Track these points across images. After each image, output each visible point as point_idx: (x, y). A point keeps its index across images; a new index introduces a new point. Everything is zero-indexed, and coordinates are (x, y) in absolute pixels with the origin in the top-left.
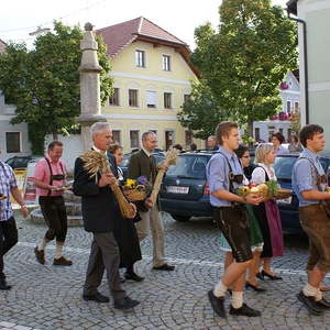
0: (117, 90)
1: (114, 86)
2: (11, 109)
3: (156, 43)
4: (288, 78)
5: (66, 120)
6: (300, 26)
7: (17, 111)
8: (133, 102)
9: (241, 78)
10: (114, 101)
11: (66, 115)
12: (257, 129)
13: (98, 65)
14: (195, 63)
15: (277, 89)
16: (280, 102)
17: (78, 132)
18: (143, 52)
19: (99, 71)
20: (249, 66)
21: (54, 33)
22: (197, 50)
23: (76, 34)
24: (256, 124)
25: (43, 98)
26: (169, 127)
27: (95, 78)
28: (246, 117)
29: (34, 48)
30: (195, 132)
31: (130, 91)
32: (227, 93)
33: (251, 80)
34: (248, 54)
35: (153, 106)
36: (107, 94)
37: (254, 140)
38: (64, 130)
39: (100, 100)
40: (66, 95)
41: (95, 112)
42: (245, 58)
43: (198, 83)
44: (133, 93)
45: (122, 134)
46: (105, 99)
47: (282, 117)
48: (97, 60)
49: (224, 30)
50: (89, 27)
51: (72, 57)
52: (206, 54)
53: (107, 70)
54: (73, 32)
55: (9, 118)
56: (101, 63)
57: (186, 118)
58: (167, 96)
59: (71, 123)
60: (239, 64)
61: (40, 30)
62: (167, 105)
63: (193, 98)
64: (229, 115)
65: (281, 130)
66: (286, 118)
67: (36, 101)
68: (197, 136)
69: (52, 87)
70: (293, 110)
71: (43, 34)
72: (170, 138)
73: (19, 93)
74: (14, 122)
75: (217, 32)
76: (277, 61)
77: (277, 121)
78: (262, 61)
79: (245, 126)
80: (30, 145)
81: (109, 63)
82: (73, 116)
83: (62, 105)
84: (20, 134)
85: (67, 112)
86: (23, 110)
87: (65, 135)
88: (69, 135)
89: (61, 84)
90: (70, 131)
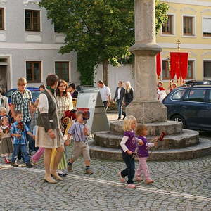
0: (170, 17)
1: (168, 13)
2: (61, 38)
5: (116, 49)
7: (66, 40)
8: (188, 30)
10: (167, 29)
11: (116, 44)
17: (130, 61)
25: (93, 26)
31: (185, 18)
36: (160, 21)
38: (115, 60)
39: (154, 28)
40: (117, 23)
41: (150, 39)
44: (188, 21)
46: (158, 27)
55: (58, 47)
59: (121, 53)
67: (85, 30)
69: (102, 14)
73: (69, 21)
74: (63, 51)
80: (79, 75)
82: (124, 45)
83: (112, 33)
84: (70, 63)
85: (118, 41)
86: (73, 38)
87: (115, 65)
88: (119, 65)
89: (112, 12)
90: (120, 61)
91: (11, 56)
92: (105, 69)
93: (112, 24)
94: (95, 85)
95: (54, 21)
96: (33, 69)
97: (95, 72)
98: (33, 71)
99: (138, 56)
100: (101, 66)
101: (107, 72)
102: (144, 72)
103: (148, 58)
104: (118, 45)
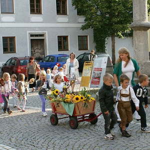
2: (82, 19)
5: (121, 26)
7: (86, 20)
11: (120, 22)
17: (130, 35)
25: (104, 10)
38: (120, 34)
40: (121, 8)
41: (144, 19)
55: (80, 25)
59: (124, 29)
67: (99, 13)
73: (87, 7)
74: (83, 28)
80: (95, 45)
82: (126, 23)
83: (118, 15)
84: (88, 37)
85: (122, 21)
86: (90, 19)
87: (120, 37)
88: (123, 37)
90: (125, 35)
91: (47, 32)
92: (113, 40)
93: (117, 9)
94: (106, 52)
95: (77, 7)
96: (62, 41)
97: (106, 42)
98: (62, 43)
99: (136, 30)
100: (110, 38)
101: (114, 43)
102: (140, 42)
103: (143, 32)
104: (122, 24)
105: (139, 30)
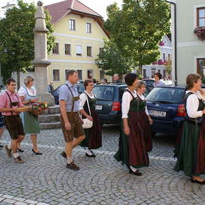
0: (57, 44)
1: (55, 41)
3: (83, 15)
4: (164, 39)
5: (25, 62)
6: (172, 6)
8: (67, 52)
9: (136, 38)
10: (56, 51)
11: (25, 59)
12: (145, 70)
13: (45, 29)
14: (107, 28)
15: (158, 45)
16: (159, 54)
17: (33, 70)
18: (74, 21)
19: (46, 32)
20: (140, 30)
21: (18, 7)
22: (108, 20)
23: (31, 8)
24: (144, 67)
25: (11, 48)
26: (90, 68)
27: (44, 36)
28: (138, 62)
29: (5, 16)
30: (106, 71)
31: (66, 45)
32: (126, 48)
33: (141, 40)
34: (140, 23)
35: (80, 55)
36: (51, 47)
37: (142, 77)
38: (24, 69)
39: (46, 51)
40: (25, 47)
41: (44, 57)
42: (138, 26)
43: (108, 40)
44: (68, 46)
45: (60, 72)
46: (50, 50)
47: (160, 63)
48: (45, 25)
49: (125, 8)
50: (40, 4)
51: (29, 23)
52: (114, 22)
53: (51, 31)
54: (30, 7)
56: (47, 27)
57: (100, 62)
58: (89, 48)
59: (28, 65)
60: (134, 29)
61: (8, 5)
62: (89, 54)
63: (105, 50)
64: (127, 61)
65: (159, 71)
66: (162, 63)
67: (5, 51)
68: (107, 74)
69: (16, 42)
70: (167, 59)
71: (11, 8)
72: (91, 75)
75: (121, 9)
76: (157, 28)
77: (157, 65)
78: (148, 27)
79: (137, 68)
80: (2, 78)
81: (52, 27)
82: (30, 60)
83: (23, 53)
87: (24, 72)
88: (27, 72)
89: (22, 40)
90: (28, 70)
92: (18, 74)
93: (22, 48)
97: (12, 76)
99: (37, 67)
100: (16, 73)
102: (40, 76)
103: (43, 68)
105: (40, 66)
